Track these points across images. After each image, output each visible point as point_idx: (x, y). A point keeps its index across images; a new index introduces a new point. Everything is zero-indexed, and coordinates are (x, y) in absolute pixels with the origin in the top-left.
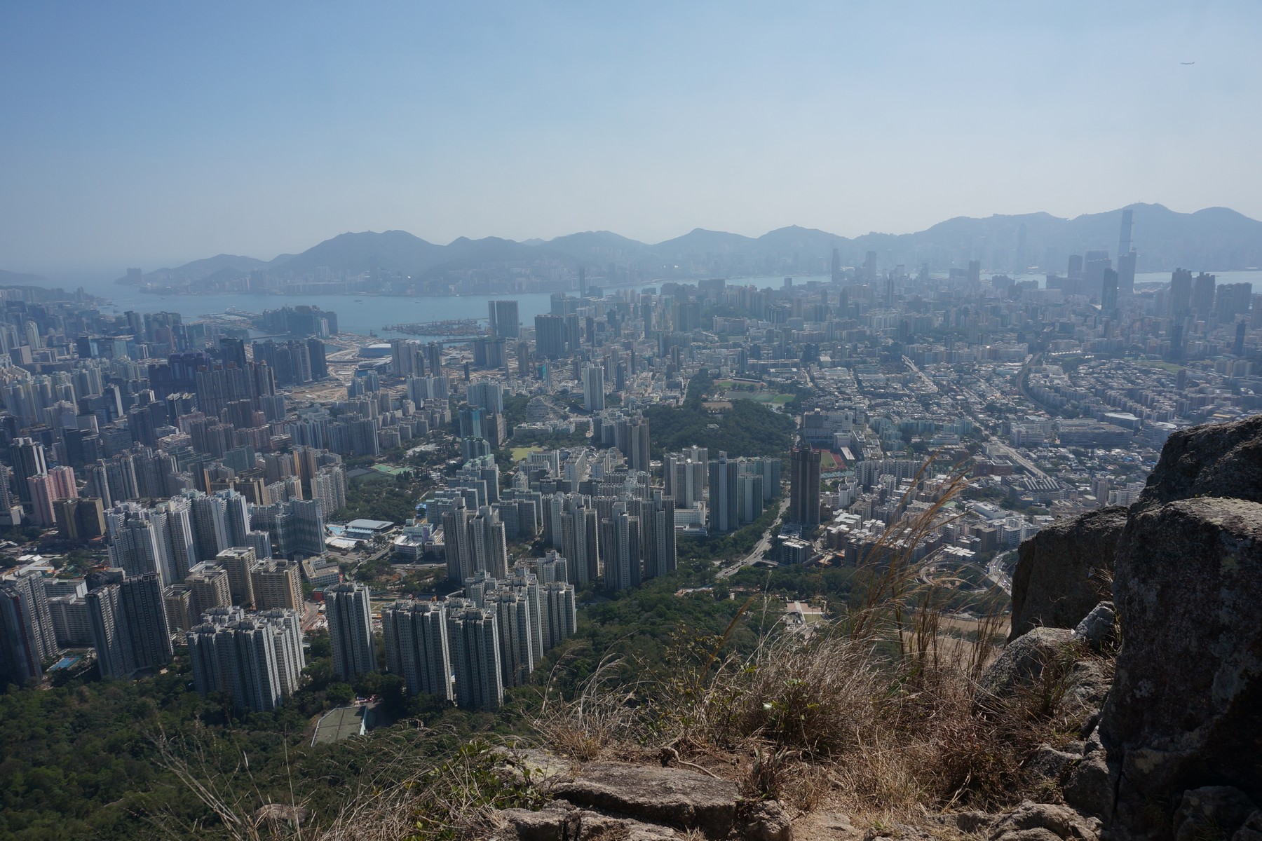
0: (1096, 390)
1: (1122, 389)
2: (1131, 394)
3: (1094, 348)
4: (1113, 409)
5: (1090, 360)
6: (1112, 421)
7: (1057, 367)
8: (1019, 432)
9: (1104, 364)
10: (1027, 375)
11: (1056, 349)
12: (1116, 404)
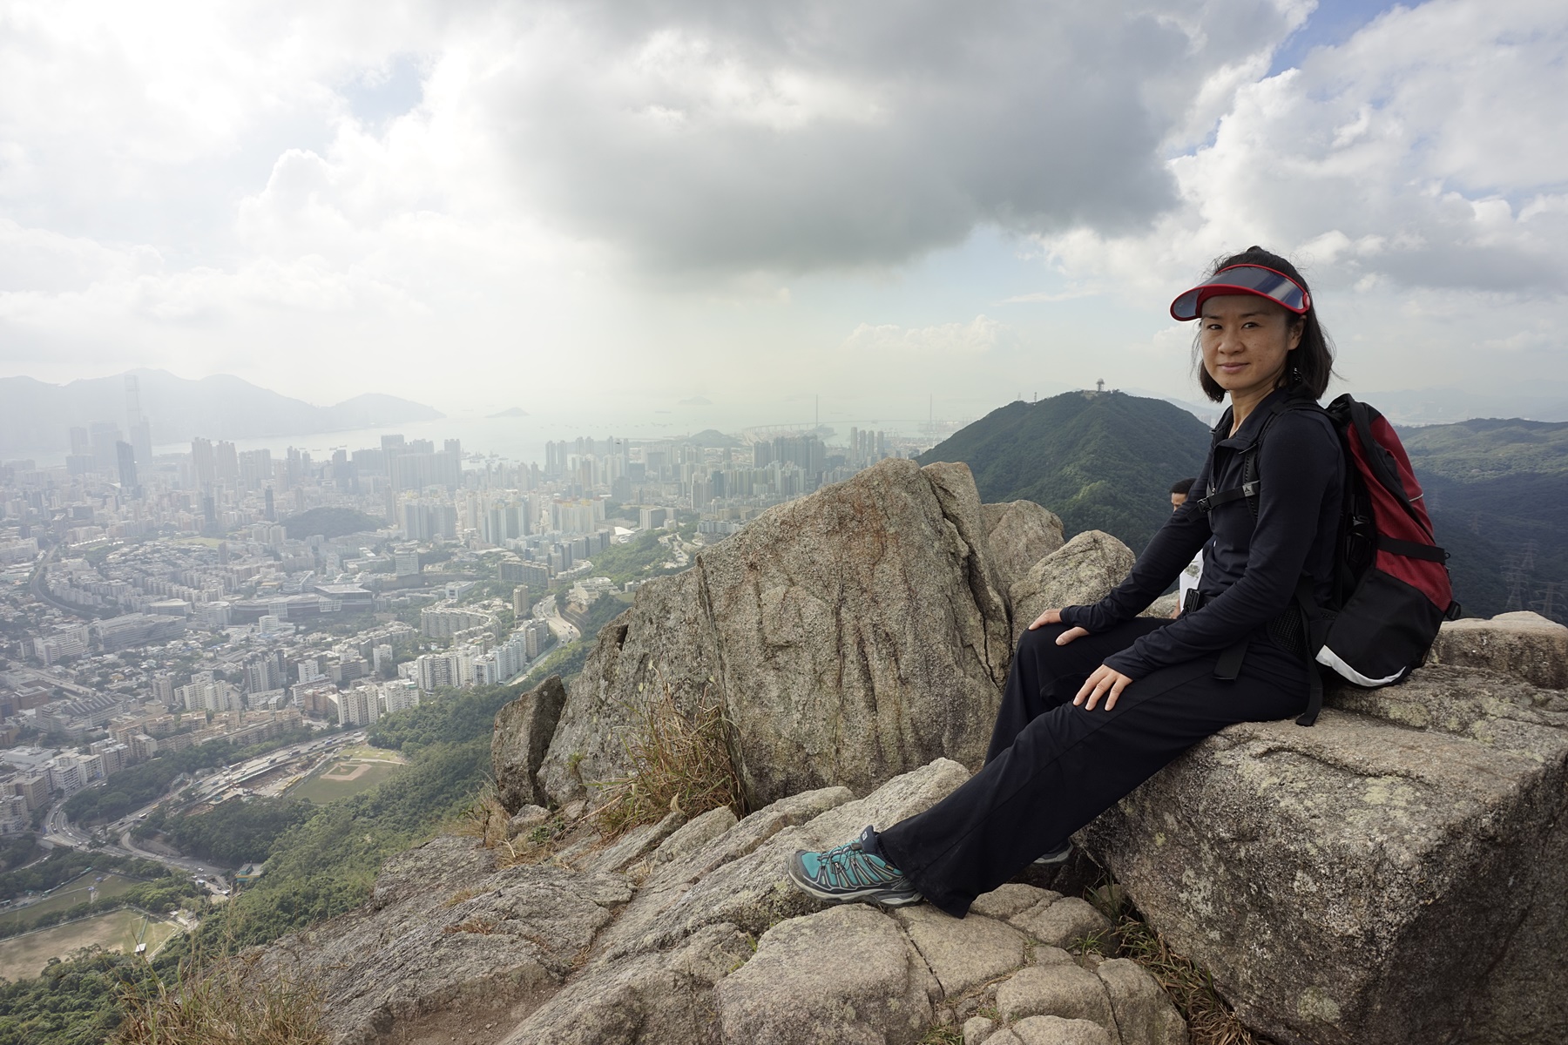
0: (135, 579)
1: (165, 574)
2: (175, 578)
3: (121, 532)
4: (159, 597)
5: (121, 546)
6: (160, 611)
7: (80, 560)
8: (48, 648)
9: (137, 549)
10: (43, 576)
11: (75, 540)
12: (160, 592)
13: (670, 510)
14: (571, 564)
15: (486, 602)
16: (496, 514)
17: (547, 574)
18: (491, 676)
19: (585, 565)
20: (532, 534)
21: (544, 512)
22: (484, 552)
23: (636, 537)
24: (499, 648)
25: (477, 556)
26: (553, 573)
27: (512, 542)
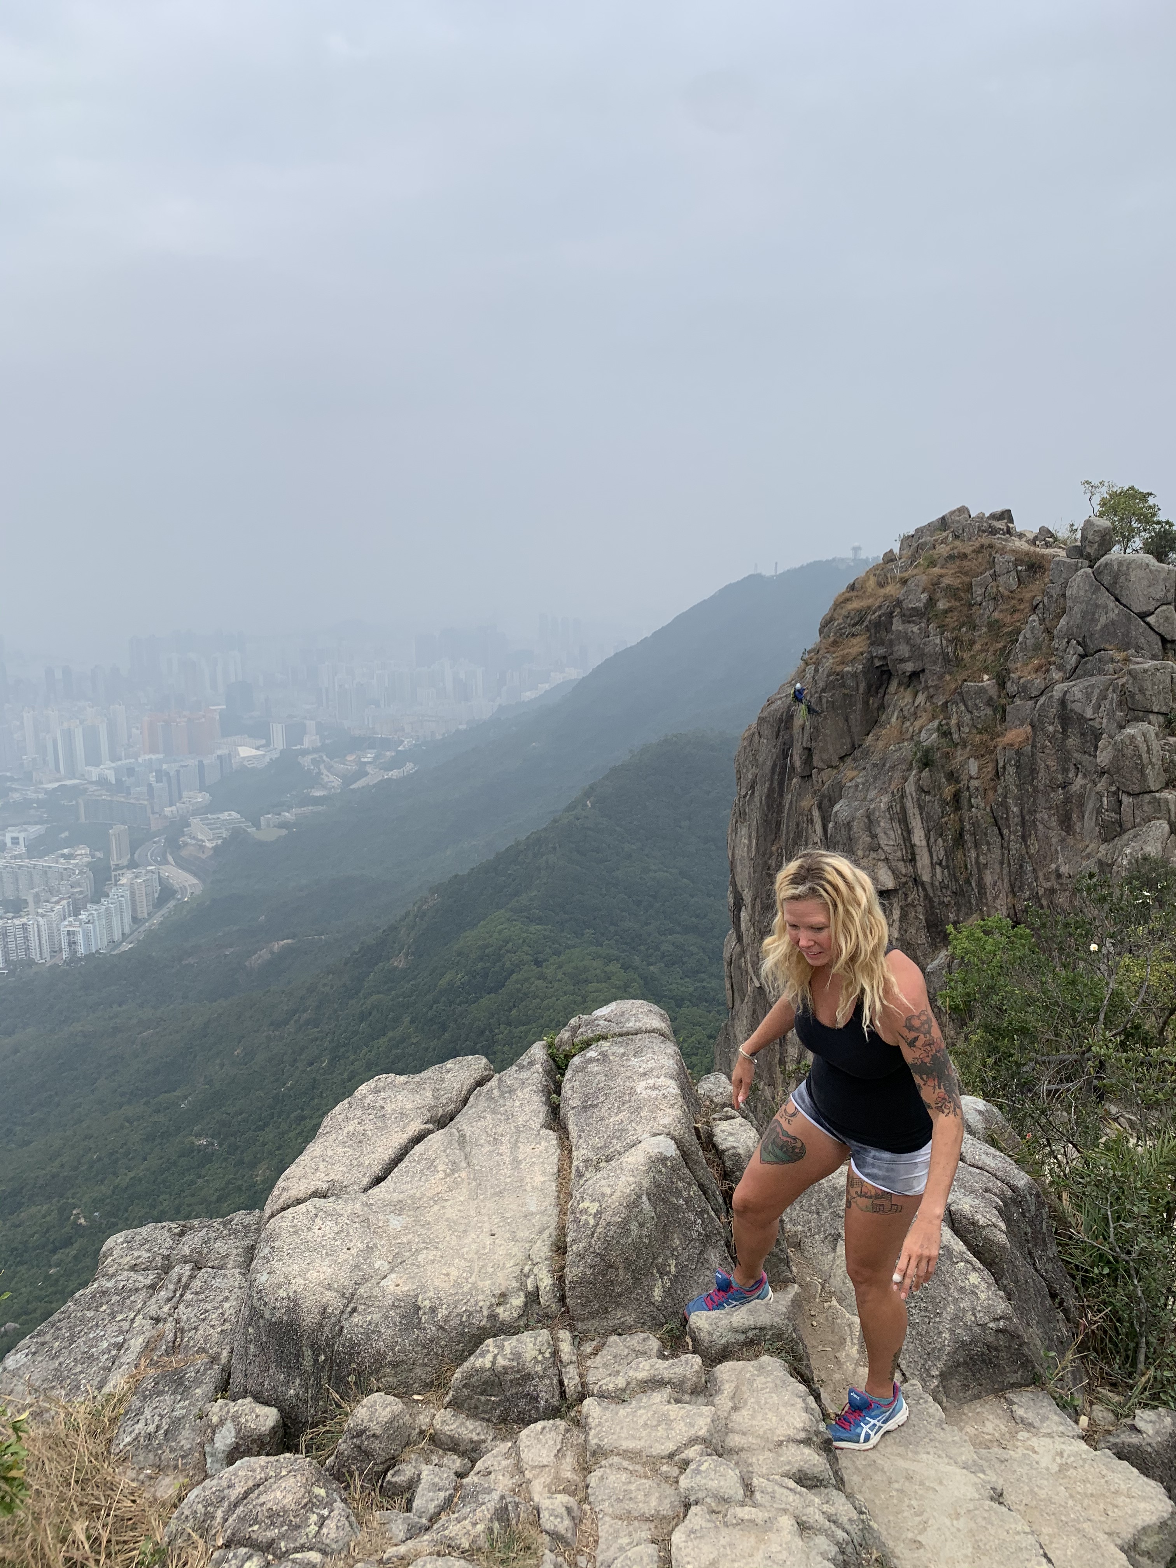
13: (311, 725)
14: (180, 797)
15: (66, 851)
16: (69, 735)
17: (149, 810)
18: (88, 944)
19: (201, 798)
20: (120, 760)
21: (134, 730)
22: (56, 785)
23: (267, 759)
24: (95, 907)
25: (46, 792)
26: (156, 809)
27: (94, 773)
